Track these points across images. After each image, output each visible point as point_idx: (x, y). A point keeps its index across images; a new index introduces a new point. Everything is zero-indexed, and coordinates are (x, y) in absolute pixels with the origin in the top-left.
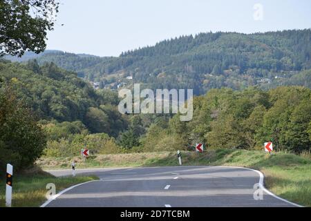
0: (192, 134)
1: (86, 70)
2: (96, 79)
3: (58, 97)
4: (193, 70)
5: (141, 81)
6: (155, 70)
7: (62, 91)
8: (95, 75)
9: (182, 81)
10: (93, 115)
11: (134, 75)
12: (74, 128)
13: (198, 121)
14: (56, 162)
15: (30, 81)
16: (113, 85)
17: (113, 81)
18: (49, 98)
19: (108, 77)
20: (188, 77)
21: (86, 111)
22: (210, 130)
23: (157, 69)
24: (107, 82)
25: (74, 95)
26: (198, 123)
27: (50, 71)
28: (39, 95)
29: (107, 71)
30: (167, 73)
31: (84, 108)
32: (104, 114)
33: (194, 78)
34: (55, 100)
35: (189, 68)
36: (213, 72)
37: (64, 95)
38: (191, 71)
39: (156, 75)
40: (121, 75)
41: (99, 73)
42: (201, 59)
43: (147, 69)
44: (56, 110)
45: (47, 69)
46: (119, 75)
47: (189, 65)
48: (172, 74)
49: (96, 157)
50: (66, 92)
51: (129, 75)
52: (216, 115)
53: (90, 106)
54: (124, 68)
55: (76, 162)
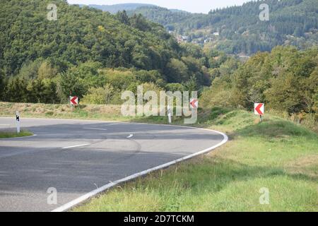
0: (252, 90)
1: (177, 24)
2: (185, 33)
3: (140, 47)
4: (276, 30)
5: (226, 37)
6: (240, 29)
7: (145, 41)
8: (184, 30)
9: (265, 40)
10: (173, 66)
11: (220, 31)
12: (150, 77)
13: (259, 77)
14: (42, 109)
15: (116, 30)
16: (200, 39)
17: (201, 36)
18: (131, 47)
19: (196, 32)
20: (271, 37)
21: (167, 62)
22: (270, 87)
23: (242, 27)
24: (195, 37)
25: (157, 46)
26: (259, 79)
27: (137, 22)
28: (122, 43)
29: (195, 26)
30: (251, 32)
31: (165, 59)
32: (184, 66)
33: (276, 38)
34: (137, 50)
35: (273, 28)
36: (295, 33)
37: (147, 45)
38: (274, 31)
39: (241, 32)
40: (209, 31)
41: (188, 28)
42: (284, 21)
43: (233, 27)
44: (137, 59)
45: (135, 20)
46: (206, 31)
47: (272, 25)
48: (255, 33)
49: (85, 106)
50: (150, 42)
51: (215, 32)
52: (278, 72)
53: (172, 57)
54: (212, 24)
55: (63, 110)
